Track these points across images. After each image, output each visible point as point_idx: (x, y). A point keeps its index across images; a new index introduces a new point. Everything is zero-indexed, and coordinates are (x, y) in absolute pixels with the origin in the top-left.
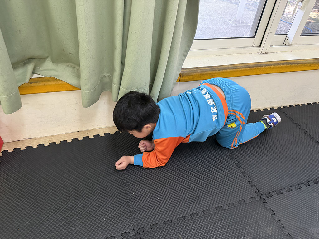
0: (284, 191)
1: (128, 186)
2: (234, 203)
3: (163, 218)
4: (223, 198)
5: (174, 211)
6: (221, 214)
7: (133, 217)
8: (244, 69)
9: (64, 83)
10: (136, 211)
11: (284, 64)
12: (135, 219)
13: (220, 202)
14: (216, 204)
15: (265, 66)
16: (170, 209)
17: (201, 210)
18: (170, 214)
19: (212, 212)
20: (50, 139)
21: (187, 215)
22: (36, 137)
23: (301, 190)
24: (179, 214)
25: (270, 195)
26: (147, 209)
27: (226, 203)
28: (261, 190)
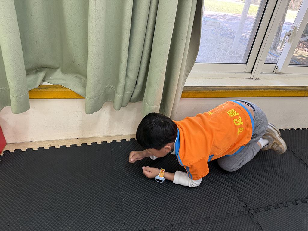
0: (272, 208)
1: (119, 192)
2: (222, 215)
3: (151, 225)
4: (211, 210)
5: (162, 219)
6: (208, 225)
7: (121, 221)
8: (235, 91)
9: (70, 90)
10: (125, 216)
11: (273, 89)
12: (123, 223)
13: (209, 214)
14: (204, 215)
15: (256, 89)
16: (158, 216)
17: (189, 219)
18: (158, 222)
19: (199, 223)
20: (50, 144)
21: (175, 224)
22: (38, 140)
23: (289, 208)
24: (167, 222)
25: (258, 210)
26: (136, 215)
27: (214, 215)
28: (249, 205)
